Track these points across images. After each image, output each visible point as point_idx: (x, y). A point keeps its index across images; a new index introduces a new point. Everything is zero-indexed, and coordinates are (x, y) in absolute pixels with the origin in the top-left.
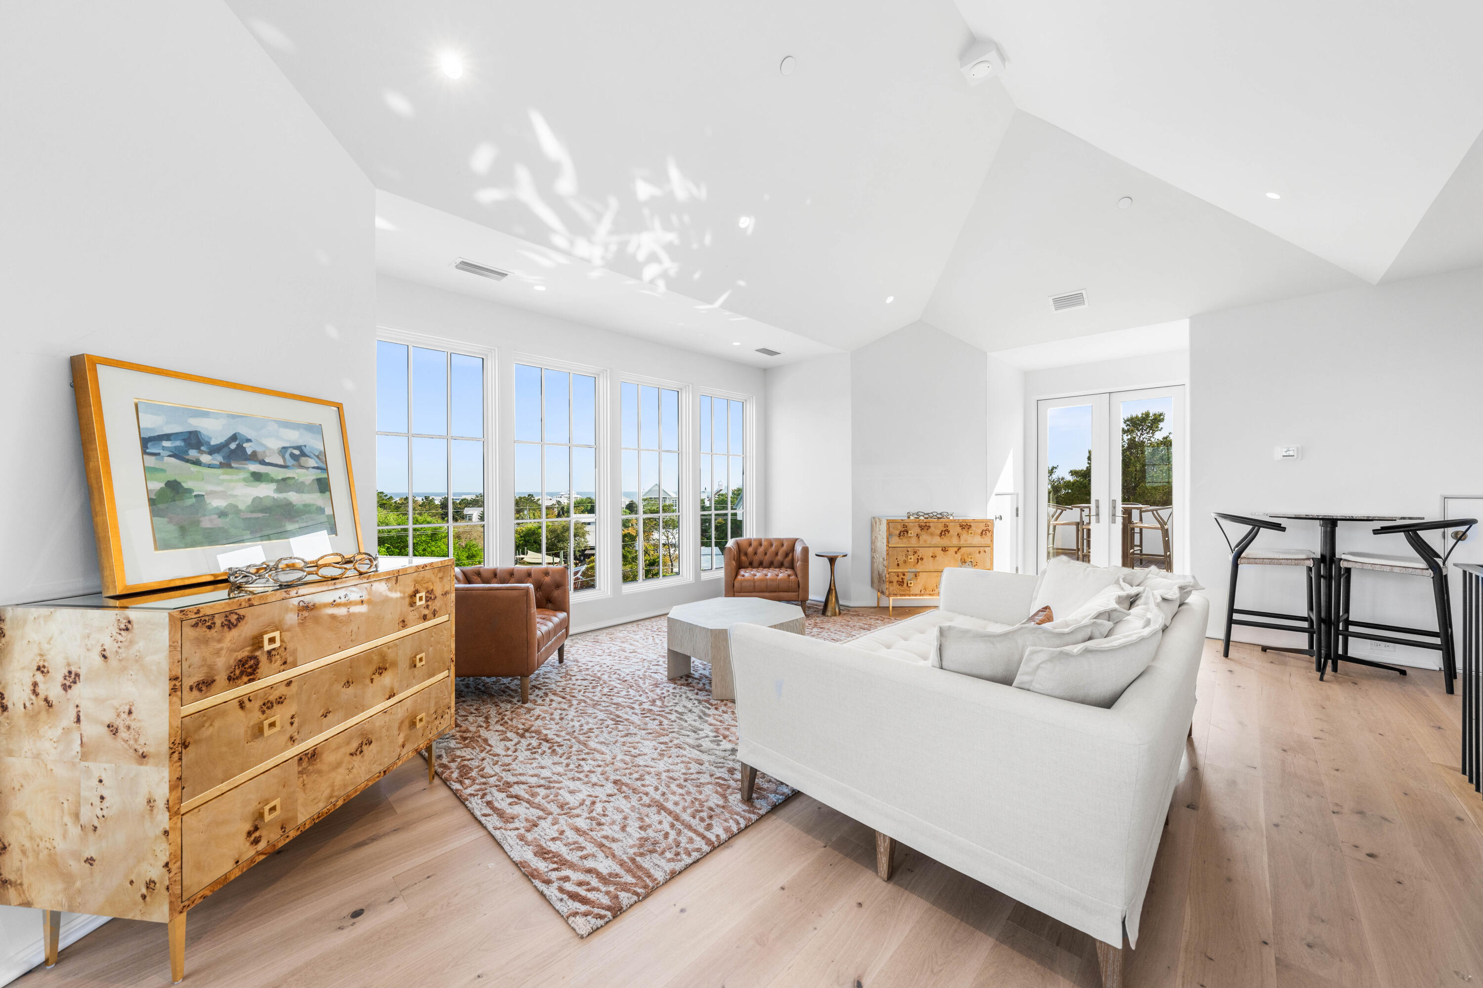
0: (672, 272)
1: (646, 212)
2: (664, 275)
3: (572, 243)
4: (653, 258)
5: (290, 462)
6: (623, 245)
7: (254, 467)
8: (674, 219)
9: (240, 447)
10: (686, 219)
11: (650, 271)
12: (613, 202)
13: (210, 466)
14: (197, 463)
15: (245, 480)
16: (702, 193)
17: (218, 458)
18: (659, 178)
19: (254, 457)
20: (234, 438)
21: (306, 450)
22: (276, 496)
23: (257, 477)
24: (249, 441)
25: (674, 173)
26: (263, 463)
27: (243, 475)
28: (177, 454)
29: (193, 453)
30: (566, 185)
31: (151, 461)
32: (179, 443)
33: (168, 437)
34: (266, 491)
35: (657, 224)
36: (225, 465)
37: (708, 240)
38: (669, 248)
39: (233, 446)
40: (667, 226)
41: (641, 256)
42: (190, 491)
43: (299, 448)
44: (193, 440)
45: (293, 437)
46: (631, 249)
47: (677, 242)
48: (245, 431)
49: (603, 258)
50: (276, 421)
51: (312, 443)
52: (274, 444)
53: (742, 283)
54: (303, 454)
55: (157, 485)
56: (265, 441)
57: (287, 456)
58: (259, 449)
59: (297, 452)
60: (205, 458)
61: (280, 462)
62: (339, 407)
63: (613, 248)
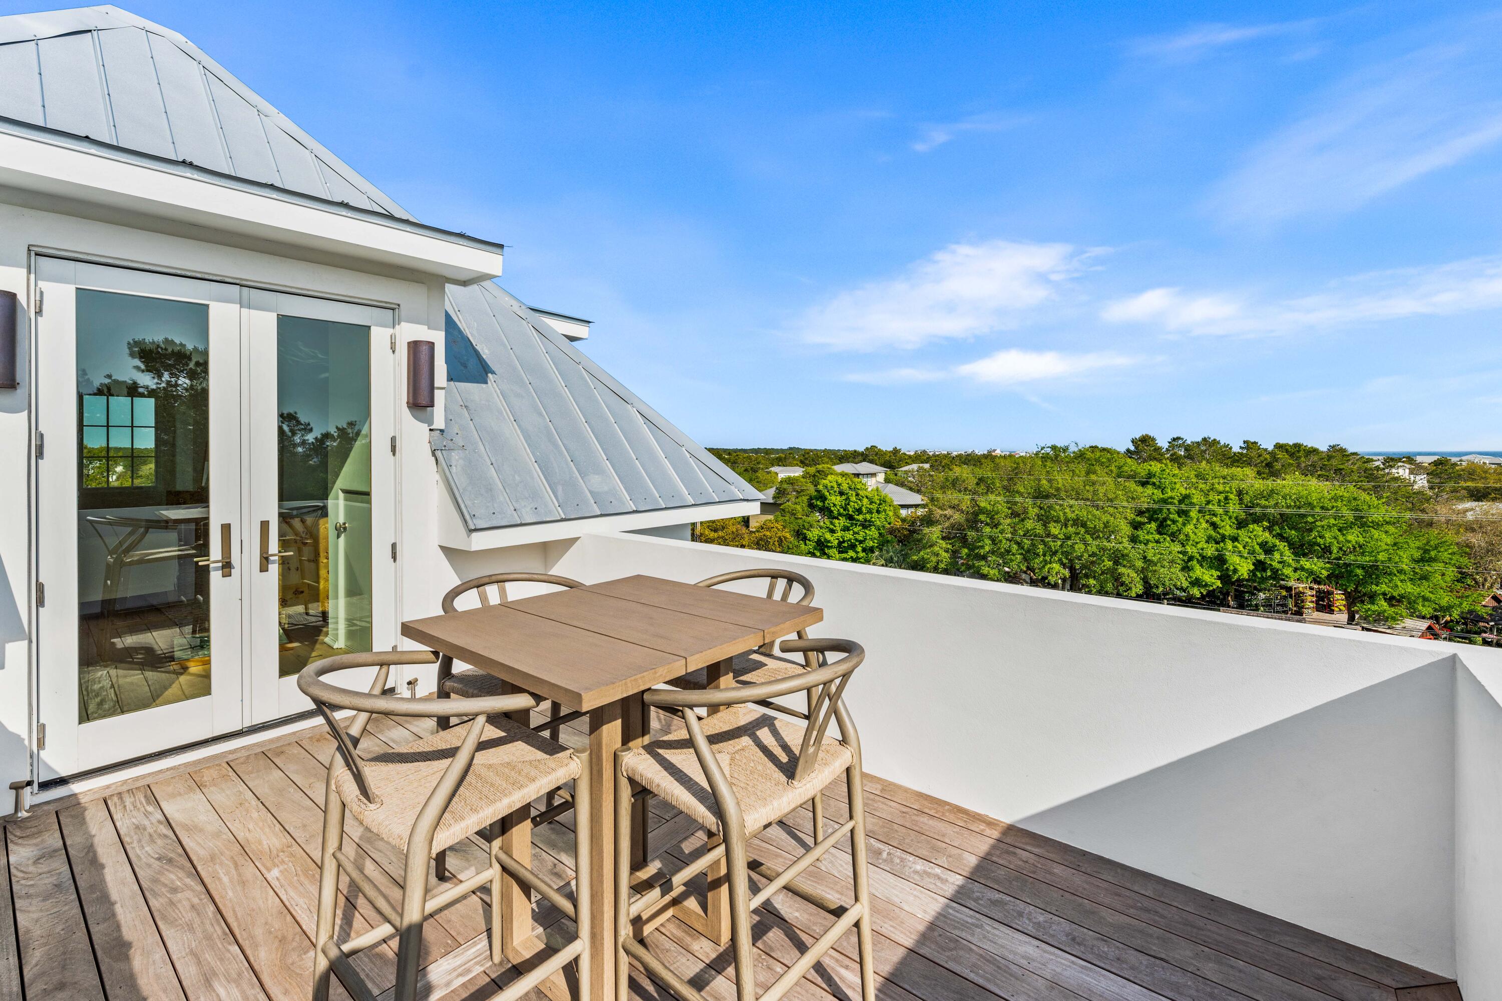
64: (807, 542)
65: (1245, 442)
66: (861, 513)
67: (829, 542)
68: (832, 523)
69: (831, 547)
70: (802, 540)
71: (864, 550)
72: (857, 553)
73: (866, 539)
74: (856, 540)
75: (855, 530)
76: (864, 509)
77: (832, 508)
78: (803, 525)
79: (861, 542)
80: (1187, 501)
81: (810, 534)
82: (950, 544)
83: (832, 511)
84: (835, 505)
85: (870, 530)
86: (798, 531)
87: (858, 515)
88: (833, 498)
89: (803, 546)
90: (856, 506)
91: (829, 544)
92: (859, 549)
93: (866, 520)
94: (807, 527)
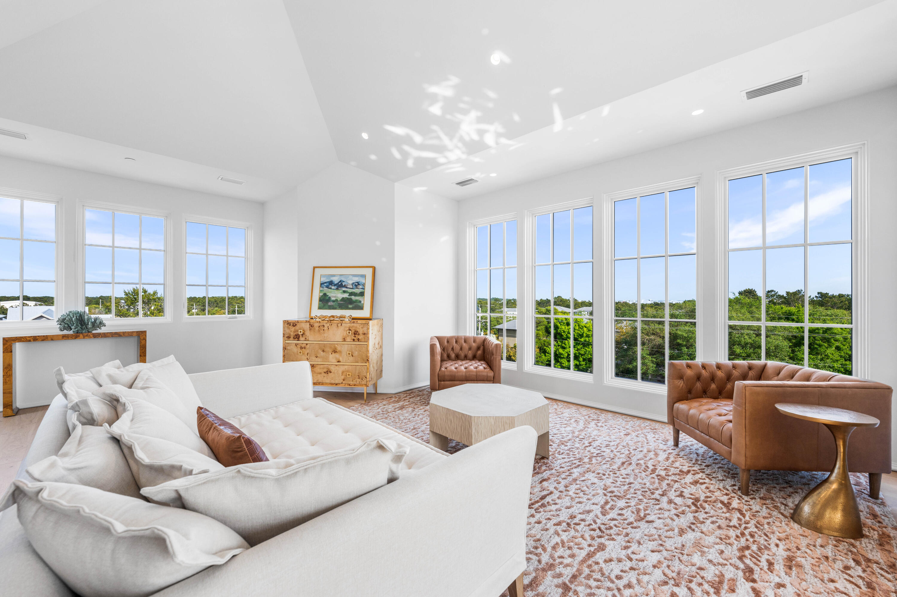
0: (501, 130)
1: (448, 117)
2: (499, 135)
3: (446, 157)
4: (481, 133)
5: (354, 287)
6: (461, 139)
7: (344, 289)
8: (462, 105)
9: (342, 284)
10: (466, 99)
11: (489, 139)
12: (435, 127)
13: (333, 289)
14: (331, 288)
15: (341, 293)
16: (454, 80)
17: (335, 287)
18: (434, 98)
19: (345, 286)
20: (340, 281)
21: (359, 283)
22: (348, 297)
23: (344, 292)
24: (344, 282)
25: (433, 89)
26: (347, 288)
27: (341, 291)
28: (327, 287)
29: (330, 286)
30: (418, 139)
31: (321, 289)
32: (328, 284)
33: (326, 283)
34: (346, 295)
35: (459, 116)
36: (337, 289)
37: (492, 94)
38: (479, 120)
39: (340, 284)
40: (465, 112)
41: (475, 137)
42: (328, 296)
43: (357, 283)
44: (331, 283)
45: (356, 279)
46: (467, 138)
47: (479, 114)
48: (343, 279)
49: (463, 153)
50: (352, 275)
51: (362, 280)
52: (350, 282)
53: (556, 91)
54: (359, 284)
55: (321, 294)
56: (348, 282)
57: (354, 285)
58: (346, 284)
59: (357, 284)
60: (333, 287)
61: (351, 287)
62: (374, 269)
63: (460, 145)
64: (547, 354)
65: (818, 293)
66: (583, 337)
67: (562, 354)
68: (562, 342)
69: (564, 358)
70: (543, 353)
71: (584, 360)
72: (580, 361)
73: (586, 353)
74: (580, 354)
75: (579, 347)
76: (585, 335)
77: (563, 334)
78: (544, 344)
79: (582, 355)
80: (828, 332)
81: (548, 349)
82: (655, 358)
83: (562, 336)
84: (564, 332)
85: (588, 348)
86: (541, 347)
87: (581, 338)
88: (563, 327)
89: (544, 357)
90: (579, 333)
91: (562, 356)
92: (581, 359)
93: (585, 341)
94: (546, 345)
